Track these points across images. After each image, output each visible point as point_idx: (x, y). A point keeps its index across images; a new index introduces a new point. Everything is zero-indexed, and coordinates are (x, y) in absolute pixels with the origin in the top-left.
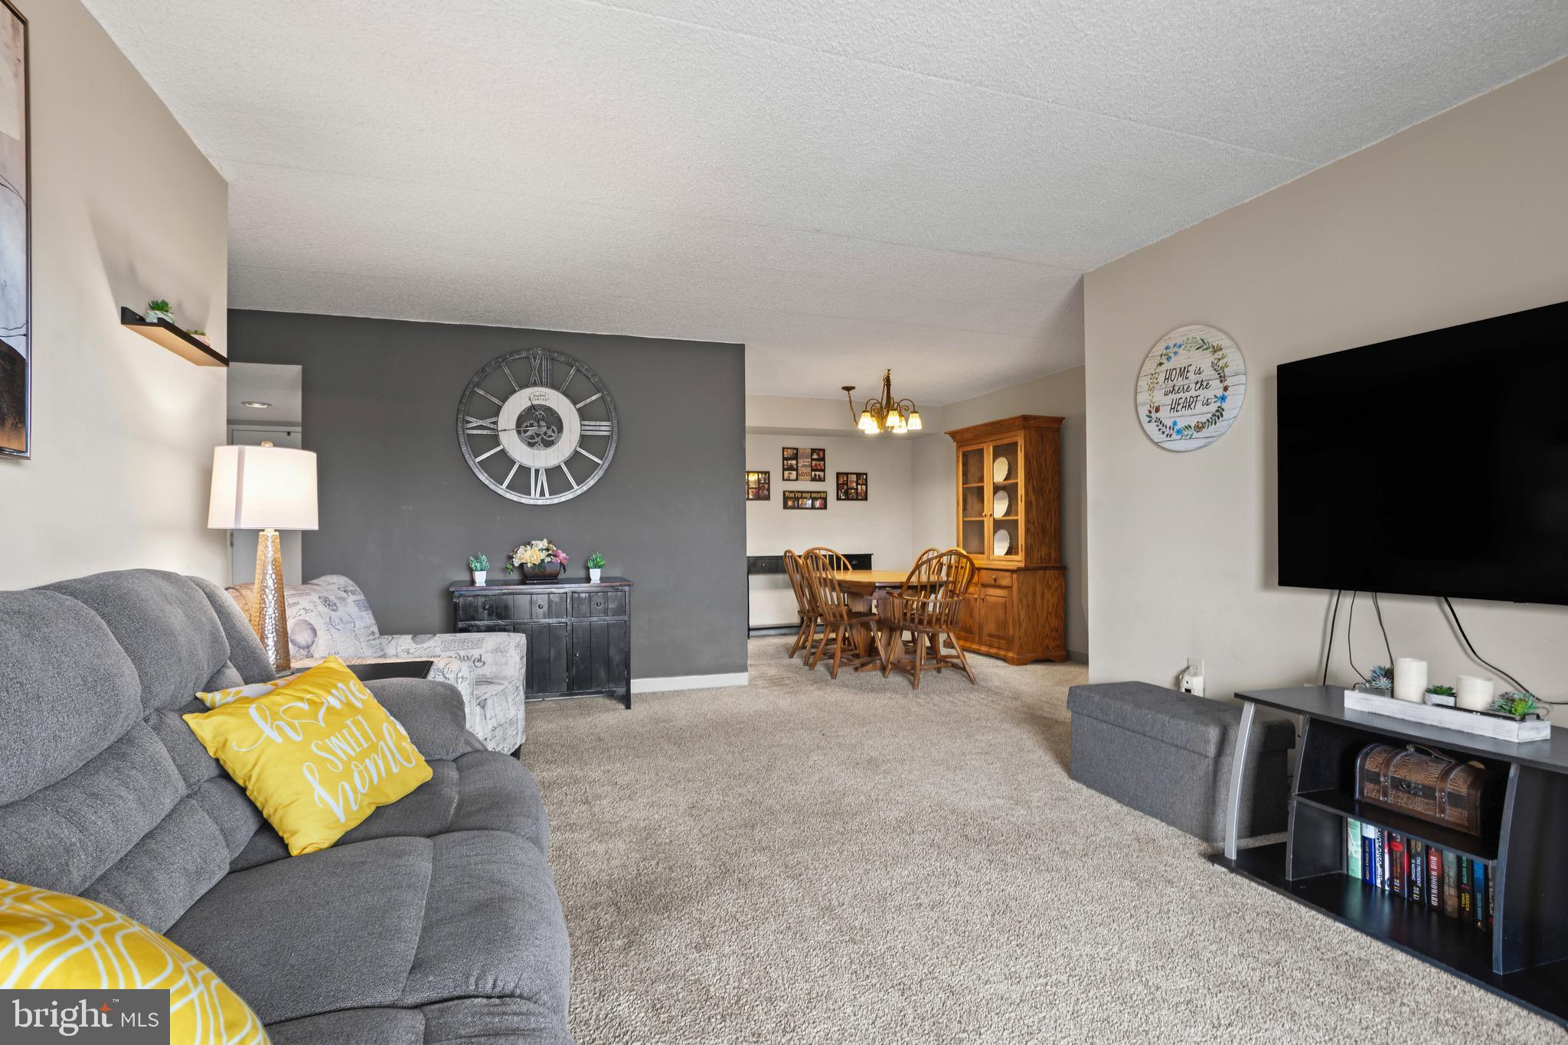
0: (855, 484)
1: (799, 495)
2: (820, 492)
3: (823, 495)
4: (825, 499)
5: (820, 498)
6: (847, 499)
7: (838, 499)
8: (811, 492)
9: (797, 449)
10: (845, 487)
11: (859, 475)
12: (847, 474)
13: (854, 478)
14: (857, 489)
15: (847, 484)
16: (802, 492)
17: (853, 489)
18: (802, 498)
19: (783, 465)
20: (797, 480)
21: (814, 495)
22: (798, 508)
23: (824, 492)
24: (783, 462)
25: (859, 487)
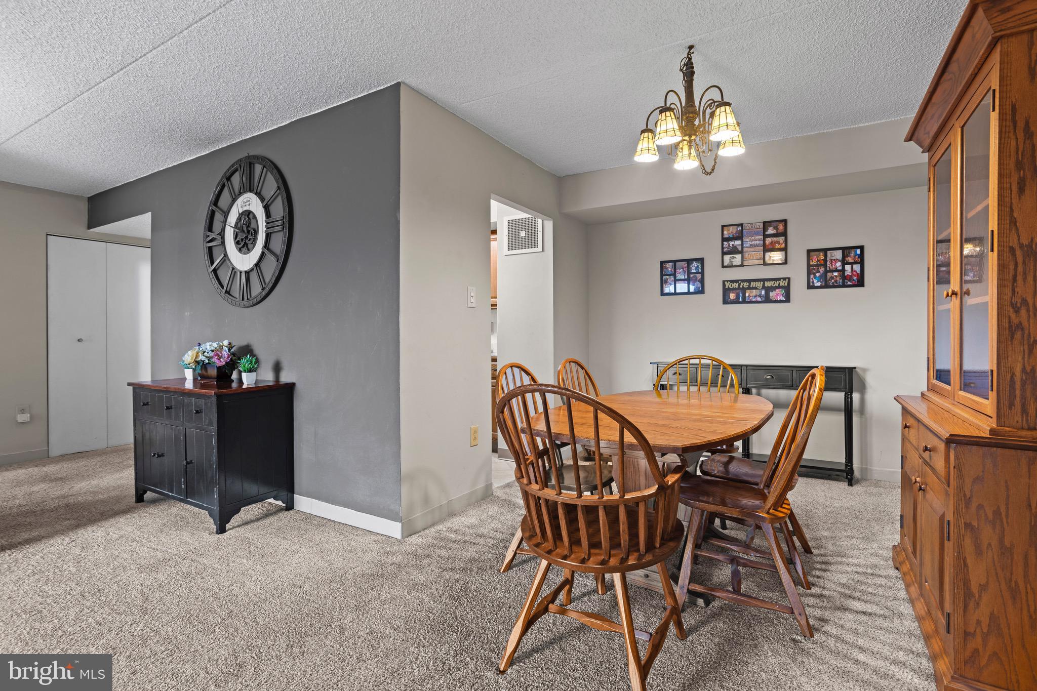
0: (839, 264)
1: (746, 285)
2: (779, 279)
3: (782, 283)
4: (787, 289)
5: (779, 287)
6: (826, 286)
7: (810, 287)
8: (764, 280)
9: (742, 225)
10: (822, 270)
11: (846, 250)
12: (825, 251)
13: (838, 255)
14: (843, 270)
15: (825, 265)
16: (749, 281)
17: (836, 270)
18: (749, 288)
19: (723, 248)
20: (742, 265)
21: (768, 284)
22: (744, 302)
23: (784, 279)
24: (723, 245)
25: (848, 268)
